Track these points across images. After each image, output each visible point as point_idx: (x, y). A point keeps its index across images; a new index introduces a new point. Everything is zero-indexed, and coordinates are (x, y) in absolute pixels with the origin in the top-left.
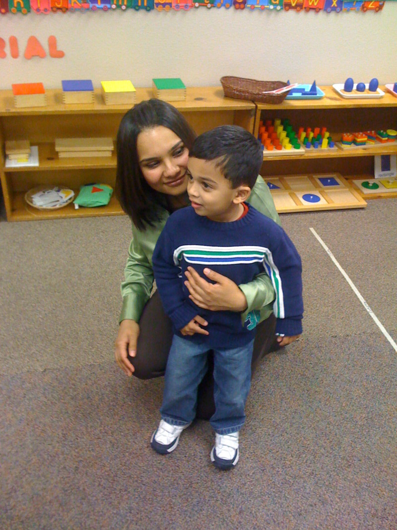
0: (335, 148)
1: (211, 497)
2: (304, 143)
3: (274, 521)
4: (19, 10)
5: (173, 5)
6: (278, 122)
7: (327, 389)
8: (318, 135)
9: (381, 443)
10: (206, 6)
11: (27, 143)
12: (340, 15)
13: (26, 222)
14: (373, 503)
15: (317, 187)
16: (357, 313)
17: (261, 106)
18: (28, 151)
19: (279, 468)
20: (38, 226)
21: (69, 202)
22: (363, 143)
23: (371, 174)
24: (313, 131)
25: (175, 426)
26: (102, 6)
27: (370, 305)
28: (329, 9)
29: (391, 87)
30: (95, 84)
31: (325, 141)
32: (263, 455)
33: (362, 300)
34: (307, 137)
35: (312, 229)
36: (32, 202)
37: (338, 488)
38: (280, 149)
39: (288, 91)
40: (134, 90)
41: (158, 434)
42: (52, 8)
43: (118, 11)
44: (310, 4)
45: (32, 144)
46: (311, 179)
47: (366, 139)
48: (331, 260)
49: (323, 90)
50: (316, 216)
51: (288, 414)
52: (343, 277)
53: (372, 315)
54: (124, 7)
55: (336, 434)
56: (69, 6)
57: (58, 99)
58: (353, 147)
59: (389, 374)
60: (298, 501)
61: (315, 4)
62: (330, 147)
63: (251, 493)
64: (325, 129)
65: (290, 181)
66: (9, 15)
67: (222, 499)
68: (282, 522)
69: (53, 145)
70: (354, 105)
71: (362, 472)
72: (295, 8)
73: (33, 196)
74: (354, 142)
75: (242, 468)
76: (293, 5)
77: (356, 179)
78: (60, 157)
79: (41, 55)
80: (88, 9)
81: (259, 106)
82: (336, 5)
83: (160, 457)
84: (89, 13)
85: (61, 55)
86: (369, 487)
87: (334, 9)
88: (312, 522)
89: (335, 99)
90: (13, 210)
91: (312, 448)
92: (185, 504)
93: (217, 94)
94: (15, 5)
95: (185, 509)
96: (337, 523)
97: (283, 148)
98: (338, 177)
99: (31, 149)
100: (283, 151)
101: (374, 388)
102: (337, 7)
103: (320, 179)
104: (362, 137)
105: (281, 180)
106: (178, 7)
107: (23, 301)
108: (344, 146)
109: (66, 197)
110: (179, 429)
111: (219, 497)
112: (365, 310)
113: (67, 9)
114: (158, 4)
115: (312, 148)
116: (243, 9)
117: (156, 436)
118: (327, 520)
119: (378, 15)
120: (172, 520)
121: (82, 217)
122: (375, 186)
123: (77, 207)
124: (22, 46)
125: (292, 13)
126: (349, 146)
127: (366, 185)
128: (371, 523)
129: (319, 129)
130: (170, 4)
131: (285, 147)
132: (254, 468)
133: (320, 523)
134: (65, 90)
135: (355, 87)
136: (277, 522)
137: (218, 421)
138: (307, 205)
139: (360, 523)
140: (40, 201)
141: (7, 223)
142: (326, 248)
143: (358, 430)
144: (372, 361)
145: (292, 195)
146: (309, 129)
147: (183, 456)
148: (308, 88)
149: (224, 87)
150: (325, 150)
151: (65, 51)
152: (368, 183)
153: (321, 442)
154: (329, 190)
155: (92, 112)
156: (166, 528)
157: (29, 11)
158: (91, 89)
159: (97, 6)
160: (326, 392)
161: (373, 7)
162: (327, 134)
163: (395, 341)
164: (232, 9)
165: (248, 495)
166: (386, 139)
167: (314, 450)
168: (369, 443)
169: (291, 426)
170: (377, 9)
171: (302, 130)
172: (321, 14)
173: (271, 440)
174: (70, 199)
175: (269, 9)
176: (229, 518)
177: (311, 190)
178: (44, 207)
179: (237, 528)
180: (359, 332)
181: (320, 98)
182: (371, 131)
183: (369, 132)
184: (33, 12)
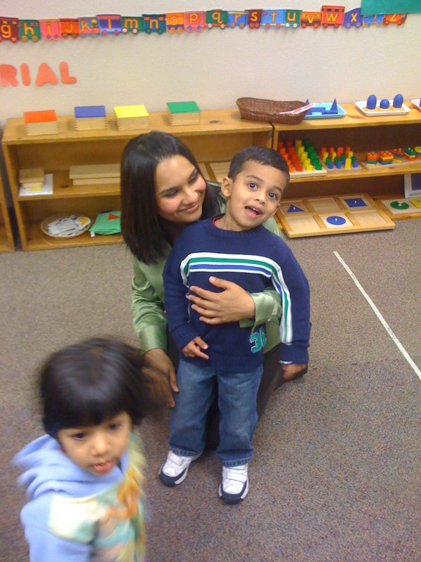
0: (360, 168)
1: (218, 529)
2: (326, 163)
3: (283, 554)
4: (30, 38)
5: (186, 26)
6: (299, 143)
7: (344, 418)
8: (342, 154)
9: (399, 474)
10: (220, 26)
11: (41, 171)
12: (360, 29)
13: (41, 252)
14: (387, 535)
15: (342, 208)
16: (380, 339)
17: (278, 127)
18: (41, 179)
19: (290, 500)
20: (53, 255)
21: (86, 229)
22: (390, 162)
23: (401, 194)
24: (336, 151)
25: (183, 458)
26: (113, 30)
27: (394, 331)
28: (348, 25)
29: (417, 103)
30: (107, 110)
31: (348, 161)
32: (274, 487)
33: (386, 326)
34: (330, 157)
35: (336, 253)
36: (48, 231)
37: (352, 520)
38: (301, 170)
39: (307, 111)
40: (147, 115)
41: (166, 465)
42: (62, 34)
43: (130, 35)
44: (328, 20)
45: (46, 172)
46: (337, 200)
47: (392, 157)
48: (354, 284)
49: (345, 108)
50: (341, 239)
51: (302, 444)
52: (367, 302)
53: (396, 341)
54: (135, 31)
55: (351, 465)
56: (80, 32)
57: (70, 126)
58: (378, 166)
59: (410, 403)
60: (309, 533)
61: (334, 20)
62: (354, 166)
63: (260, 525)
64: (349, 148)
65: (315, 203)
66: (20, 43)
67: (230, 531)
68: (291, 555)
69: (67, 172)
70: (377, 123)
71: (377, 504)
72: (312, 25)
73: (49, 225)
74: (380, 161)
75: (252, 500)
76: (311, 22)
77: (384, 199)
78: (74, 184)
79: (53, 81)
80: (99, 34)
81: (276, 127)
82: (355, 20)
83: (167, 489)
84: (100, 37)
85: (73, 81)
86: (384, 518)
87: (354, 24)
88: (323, 555)
89: (357, 117)
90: (29, 239)
91: (326, 479)
92: (192, 536)
93: (234, 116)
94: (26, 33)
95: (192, 541)
96: (349, 556)
97: (304, 170)
98: (365, 198)
99: (45, 178)
100: (304, 173)
101: (394, 417)
102: (356, 23)
103: (346, 201)
104: (388, 155)
105: (305, 203)
106: (190, 29)
107: (36, 331)
108: (369, 166)
109: (82, 224)
110: (187, 460)
111: (227, 529)
112: (389, 336)
113: (78, 35)
114: (170, 27)
115: (335, 169)
116: (258, 28)
117: (164, 468)
118: (338, 552)
119: (401, 28)
120: (177, 552)
121: (98, 245)
122: (405, 206)
123: (93, 235)
124: (34, 73)
125: (309, 30)
126: (374, 165)
127: (395, 205)
128: (384, 556)
129: (342, 149)
130: (182, 26)
131: (306, 169)
132: (264, 500)
133: (330, 555)
134: (77, 116)
135: (378, 104)
136: (285, 555)
137: (223, 452)
138: (331, 228)
139: (372, 556)
140: (55, 229)
141: (22, 253)
142: (350, 273)
143: (375, 460)
144: (394, 389)
145: (316, 218)
146: (332, 149)
147: (192, 487)
148: (328, 107)
149: (240, 109)
150: (348, 170)
151: (77, 77)
152: (397, 203)
153: (335, 473)
154: (355, 211)
155: (105, 139)
156: (171, 561)
157: (40, 38)
158: (104, 115)
159: (108, 30)
160: (344, 422)
161: (395, 20)
162: (351, 154)
163: (419, 368)
164: (247, 28)
165: (257, 527)
166: (414, 156)
167: (327, 481)
168: (387, 473)
169: (305, 457)
170: (400, 22)
171: (324, 149)
172: (341, 30)
173: (283, 471)
174: (86, 227)
175: (285, 27)
176: (236, 551)
177: (336, 212)
178: (60, 235)
179: (244, 561)
180: (381, 359)
181: (341, 117)
182: (397, 149)
183: (395, 150)
184: (43, 38)
